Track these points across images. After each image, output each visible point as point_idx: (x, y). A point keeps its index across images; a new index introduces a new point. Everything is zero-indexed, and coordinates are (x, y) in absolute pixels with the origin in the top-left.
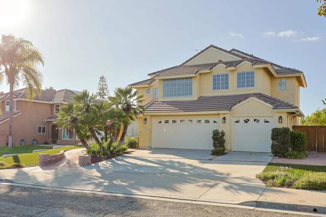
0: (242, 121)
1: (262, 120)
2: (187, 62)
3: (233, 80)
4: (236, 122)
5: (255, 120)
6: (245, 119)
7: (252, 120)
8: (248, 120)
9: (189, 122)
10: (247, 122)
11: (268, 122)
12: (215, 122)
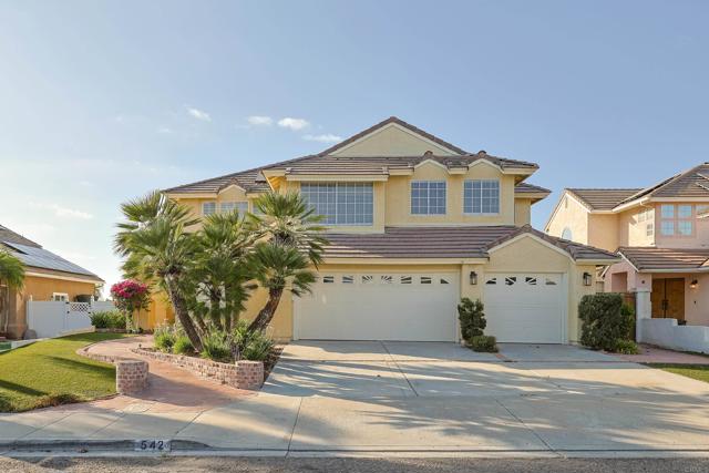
0: (501, 280)
1: (541, 279)
2: (336, 148)
3: (455, 196)
4: (489, 282)
5: (528, 279)
6: (508, 276)
7: (521, 279)
8: (514, 279)
9: (384, 282)
10: (511, 284)
11: (553, 283)
12: (443, 282)
